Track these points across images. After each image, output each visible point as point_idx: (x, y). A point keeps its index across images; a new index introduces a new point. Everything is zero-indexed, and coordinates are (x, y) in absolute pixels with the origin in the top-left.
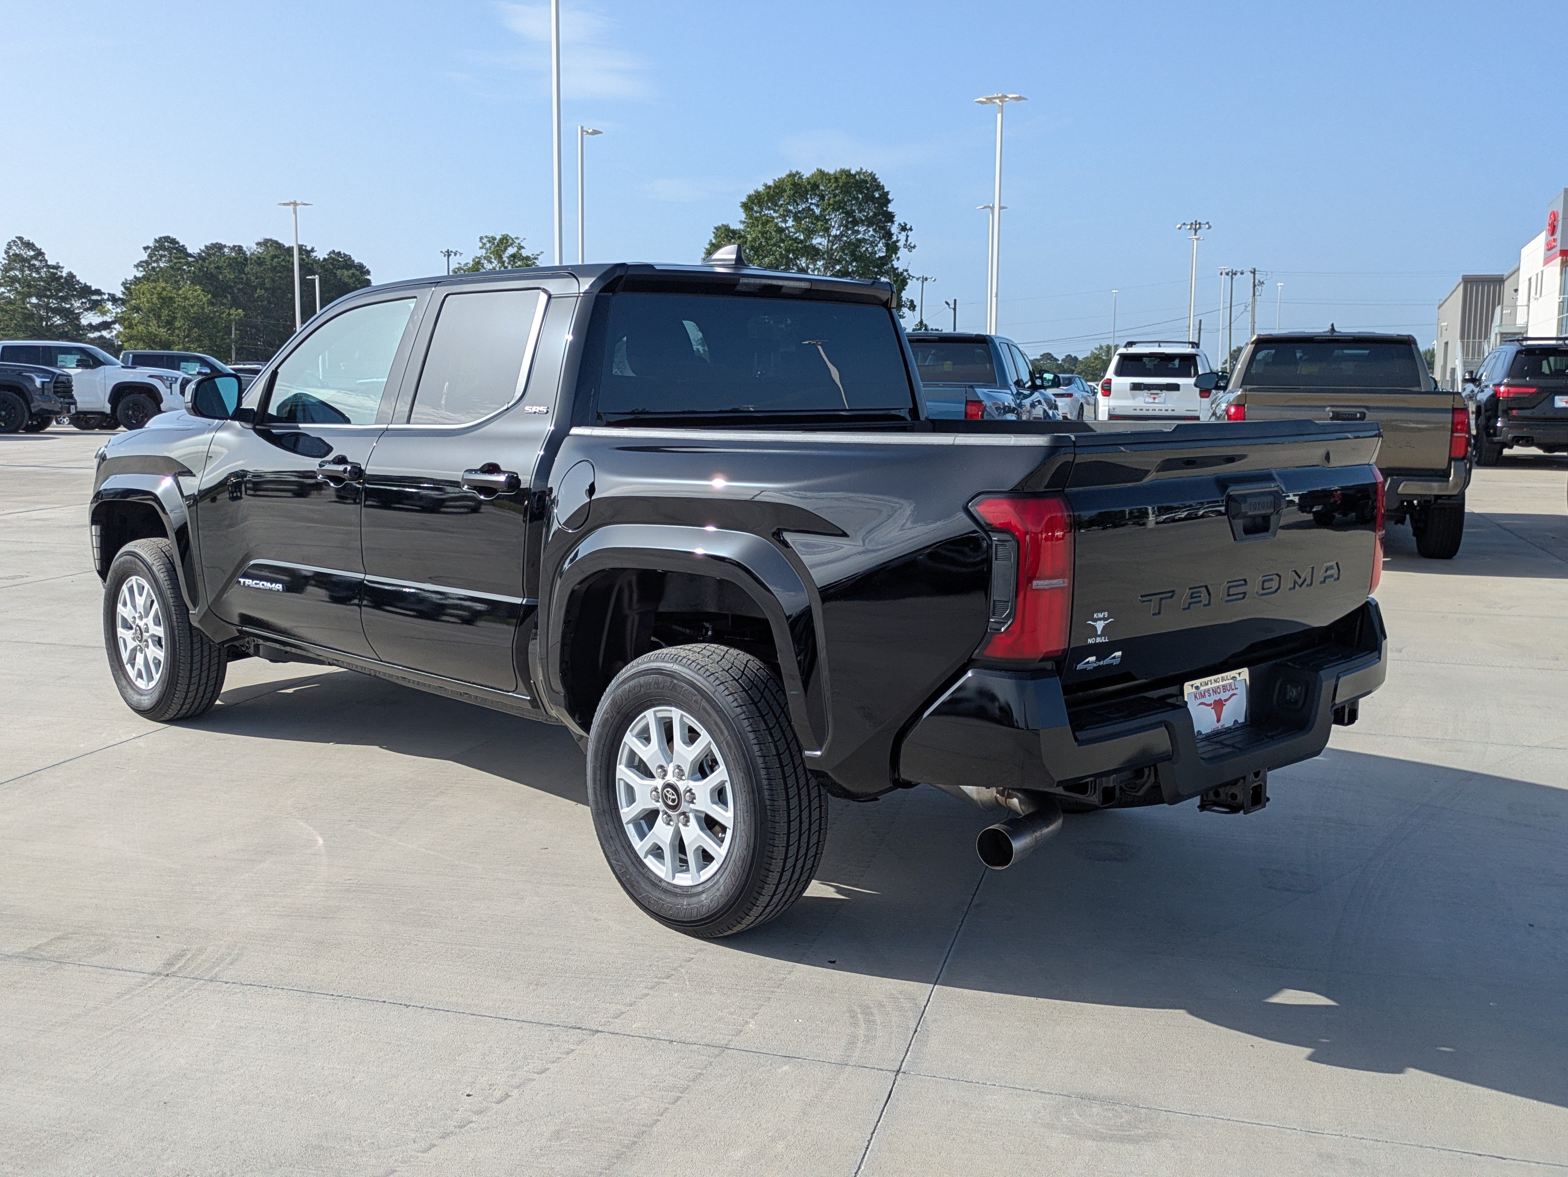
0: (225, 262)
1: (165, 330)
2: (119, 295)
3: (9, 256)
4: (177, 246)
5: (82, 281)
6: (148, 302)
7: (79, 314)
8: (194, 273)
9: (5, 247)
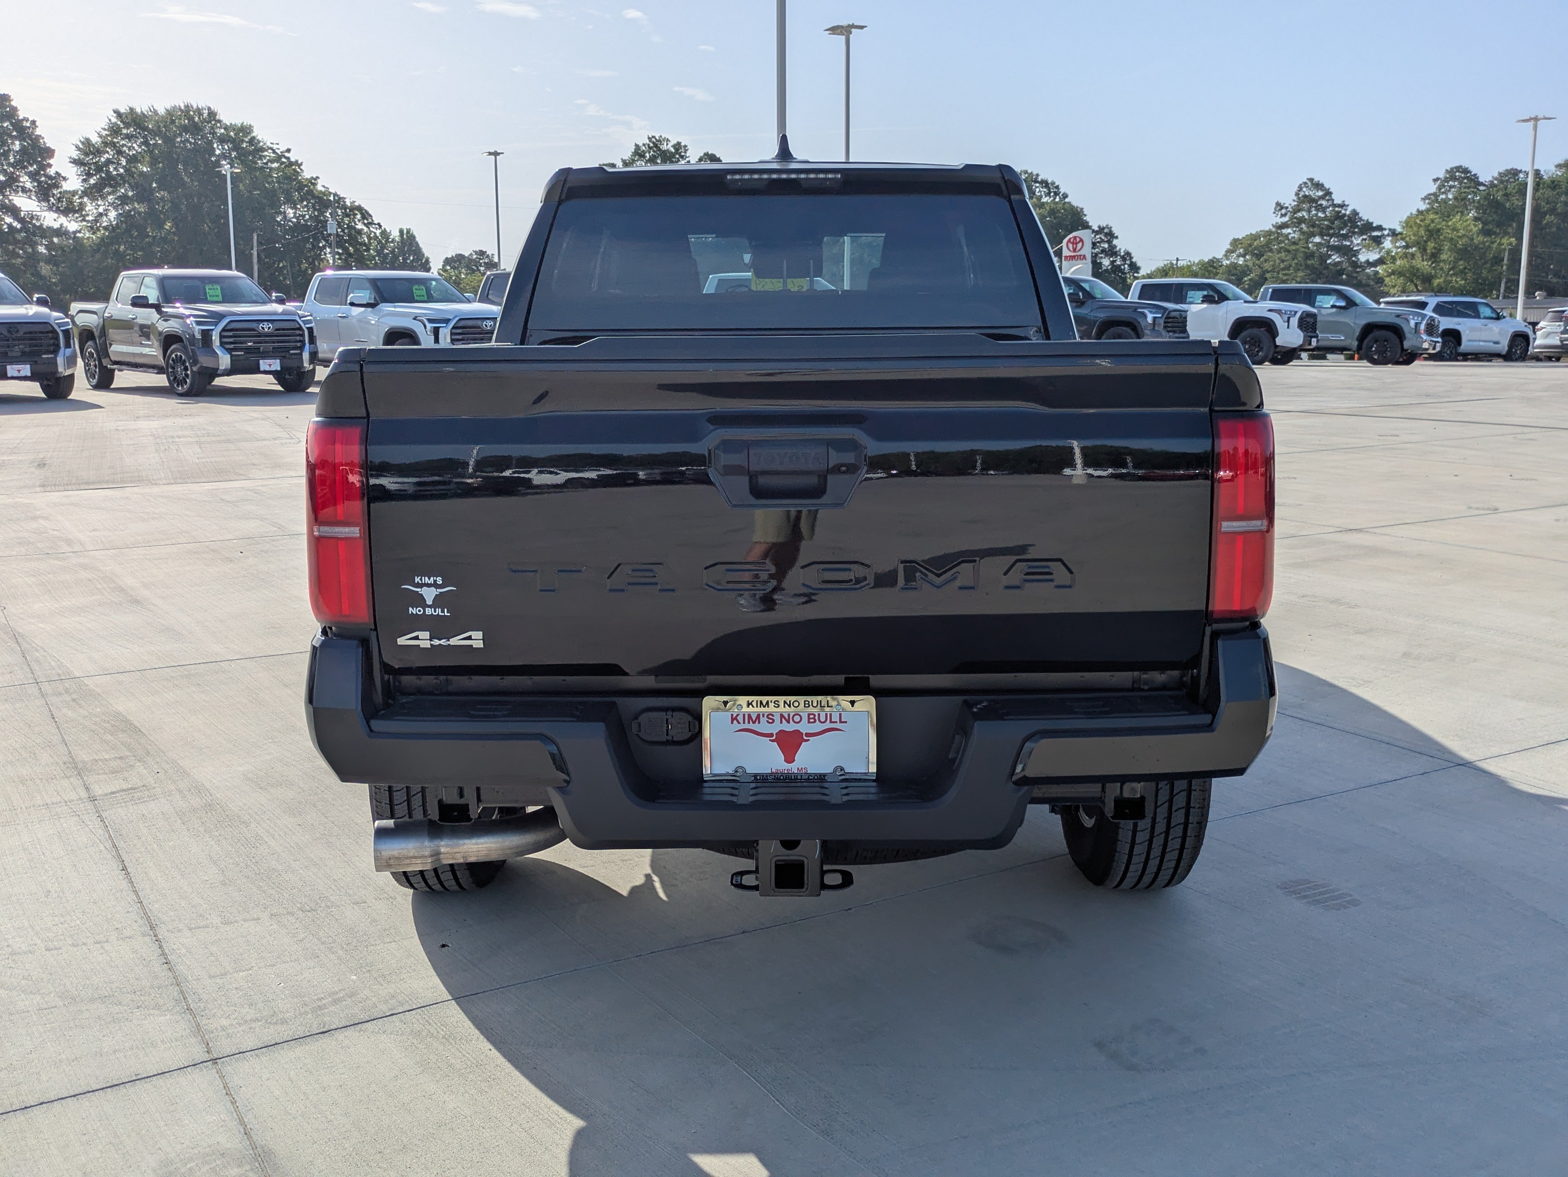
0: (1514, 189)
1: (1430, 263)
2: (1399, 229)
3: (1299, 198)
4: (1468, 175)
5: (1365, 218)
6: (1414, 235)
7: (1358, 251)
8: (1479, 202)
9: (1296, 189)
